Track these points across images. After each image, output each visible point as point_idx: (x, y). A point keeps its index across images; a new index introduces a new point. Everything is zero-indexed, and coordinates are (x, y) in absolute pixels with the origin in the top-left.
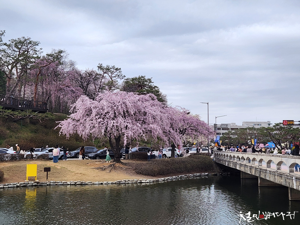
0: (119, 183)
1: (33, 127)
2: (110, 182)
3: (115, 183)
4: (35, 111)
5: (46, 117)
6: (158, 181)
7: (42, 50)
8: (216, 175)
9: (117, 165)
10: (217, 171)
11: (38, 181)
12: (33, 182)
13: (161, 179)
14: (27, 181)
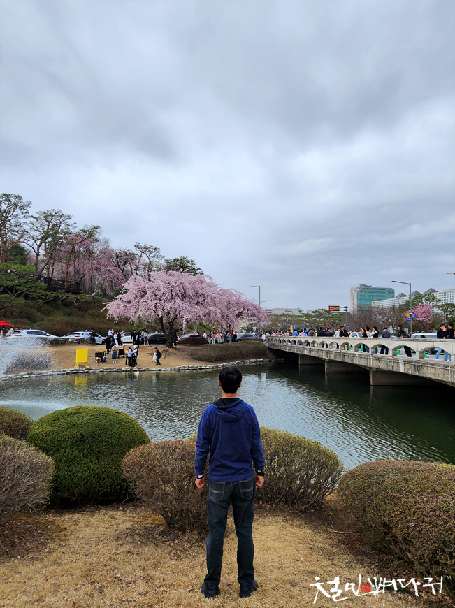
0: (179, 370)
1: (67, 310)
2: (169, 368)
3: (174, 370)
4: (68, 292)
5: (82, 298)
6: (217, 367)
7: (76, 225)
8: (270, 361)
9: (171, 350)
10: (271, 357)
11: (88, 367)
12: (84, 369)
13: (220, 365)
14: (76, 367)
